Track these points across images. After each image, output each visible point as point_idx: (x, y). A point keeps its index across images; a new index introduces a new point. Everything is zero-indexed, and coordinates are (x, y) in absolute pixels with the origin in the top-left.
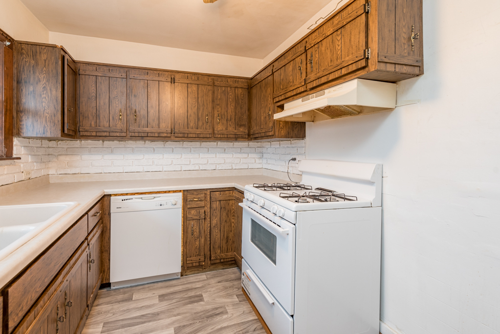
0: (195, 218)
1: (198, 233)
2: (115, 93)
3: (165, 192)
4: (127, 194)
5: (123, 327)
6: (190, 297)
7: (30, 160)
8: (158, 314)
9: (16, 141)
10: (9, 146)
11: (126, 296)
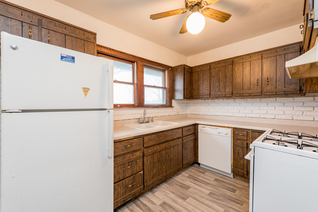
0: (240, 146)
1: (242, 156)
2: (205, 77)
3: (222, 127)
4: (205, 125)
5: (194, 179)
6: (229, 188)
7: (179, 108)
8: (209, 184)
9: (173, 101)
10: (171, 103)
11: (204, 171)
